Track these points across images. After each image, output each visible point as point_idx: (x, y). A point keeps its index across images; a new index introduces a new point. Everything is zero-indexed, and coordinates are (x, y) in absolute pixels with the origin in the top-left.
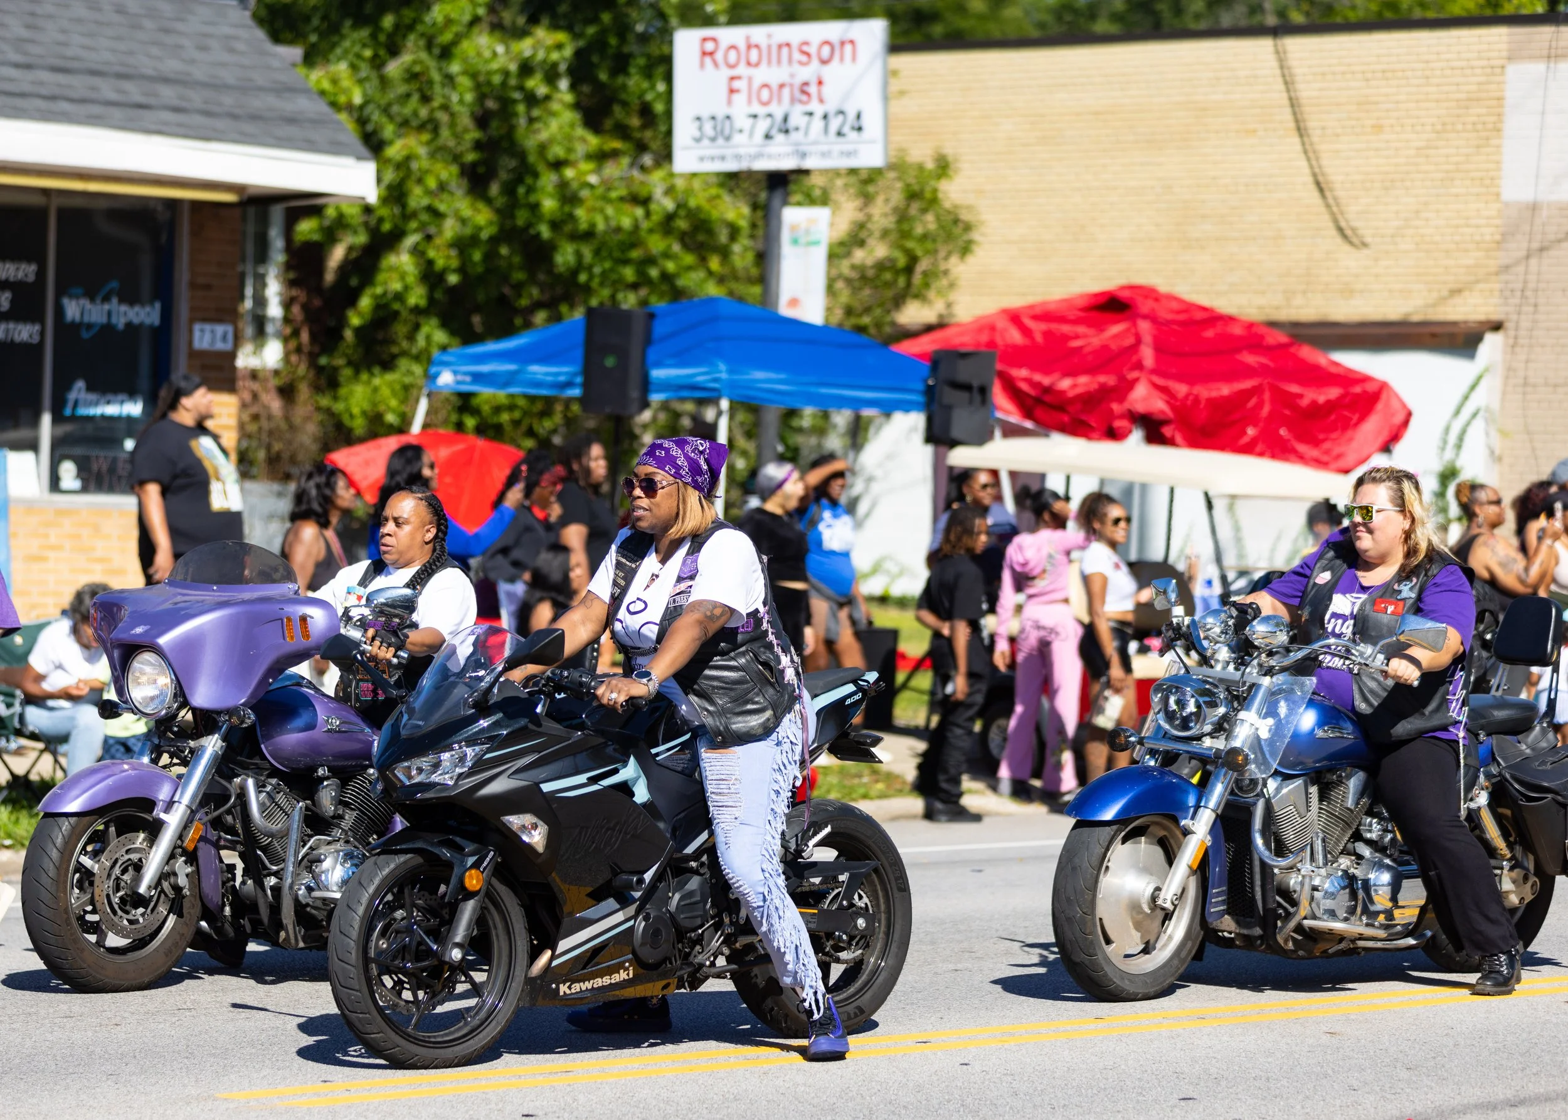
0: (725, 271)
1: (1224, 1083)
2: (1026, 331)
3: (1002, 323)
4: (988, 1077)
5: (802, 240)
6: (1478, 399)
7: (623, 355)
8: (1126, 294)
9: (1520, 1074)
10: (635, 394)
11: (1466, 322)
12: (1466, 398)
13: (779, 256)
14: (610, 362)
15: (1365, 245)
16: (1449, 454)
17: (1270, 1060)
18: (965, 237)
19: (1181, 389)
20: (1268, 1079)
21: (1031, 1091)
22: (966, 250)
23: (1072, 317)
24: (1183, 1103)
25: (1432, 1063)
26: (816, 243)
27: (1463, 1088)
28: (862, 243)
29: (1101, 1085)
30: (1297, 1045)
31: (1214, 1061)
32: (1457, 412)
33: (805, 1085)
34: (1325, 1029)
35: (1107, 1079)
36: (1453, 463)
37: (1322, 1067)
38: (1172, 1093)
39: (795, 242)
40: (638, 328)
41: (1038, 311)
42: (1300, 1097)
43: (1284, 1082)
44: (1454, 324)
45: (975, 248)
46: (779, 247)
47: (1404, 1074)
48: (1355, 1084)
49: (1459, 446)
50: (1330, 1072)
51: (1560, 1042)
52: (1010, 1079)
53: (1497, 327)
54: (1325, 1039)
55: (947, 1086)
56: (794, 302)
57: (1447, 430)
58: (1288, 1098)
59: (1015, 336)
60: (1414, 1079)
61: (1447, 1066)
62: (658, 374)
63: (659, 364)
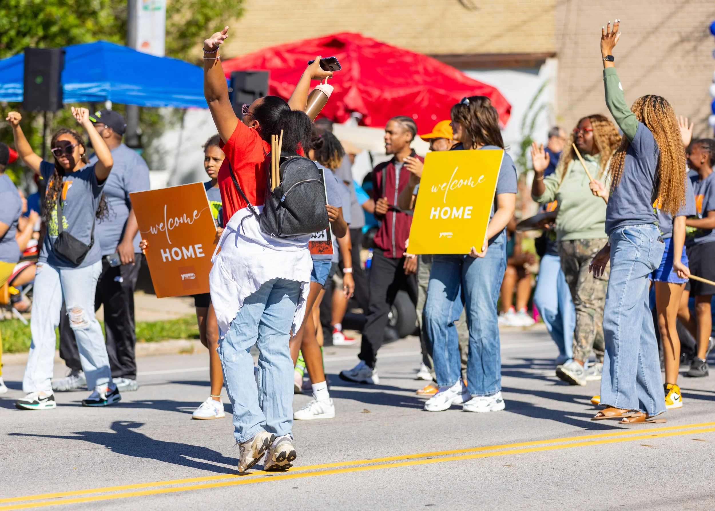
0: (96, 28)
1: (450, 495)
2: (284, 60)
3: (269, 55)
4: (310, 495)
5: (151, 7)
6: (544, 98)
7: (46, 76)
8: (342, 37)
9: (622, 487)
10: (54, 99)
11: (534, 54)
12: (535, 99)
13: (136, 17)
14: (39, 80)
15: (475, 8)
16: (527, 131)
17: (474, 481)
18: (238, 7)
19: (376, 93)
20: (475, 492)
21: (337, 502)
22: (239, 14)
23: (312, 52)
24: (428, 507)
25: (570, 482)
26: (158, 9)
27: (590, 496)
28: (178, 11)
29: (378, 498)
30: (488, 473)
31: (442, 483)
32: (531, 107)
33: (203, 502)
34: (503, 463)
35: (381, 495)
36: (529, 137)
37: (506, 485)
38: (420, 502)
39: (146, 8)
40: (55, 60)
41: (289, 48)
42: (496, 503)
43: (485, 494)
44: (528, 54)
45: (244, 13)
46: (136, 11)
47: (554, 488)
48: (527, 494)
49: (532, 126)
50: (511, 488)
51: (642, 468)
52: (323, 495)
53: (553, 55)
54: (505, 469)
55: (287, 501)
56: (146, 44)
57: (525, 118)
58: (489, 504)
59: (277, 63)
60: (561, 491)
61: (579, 483)
62: (68, 87)
63: (69, 82)
